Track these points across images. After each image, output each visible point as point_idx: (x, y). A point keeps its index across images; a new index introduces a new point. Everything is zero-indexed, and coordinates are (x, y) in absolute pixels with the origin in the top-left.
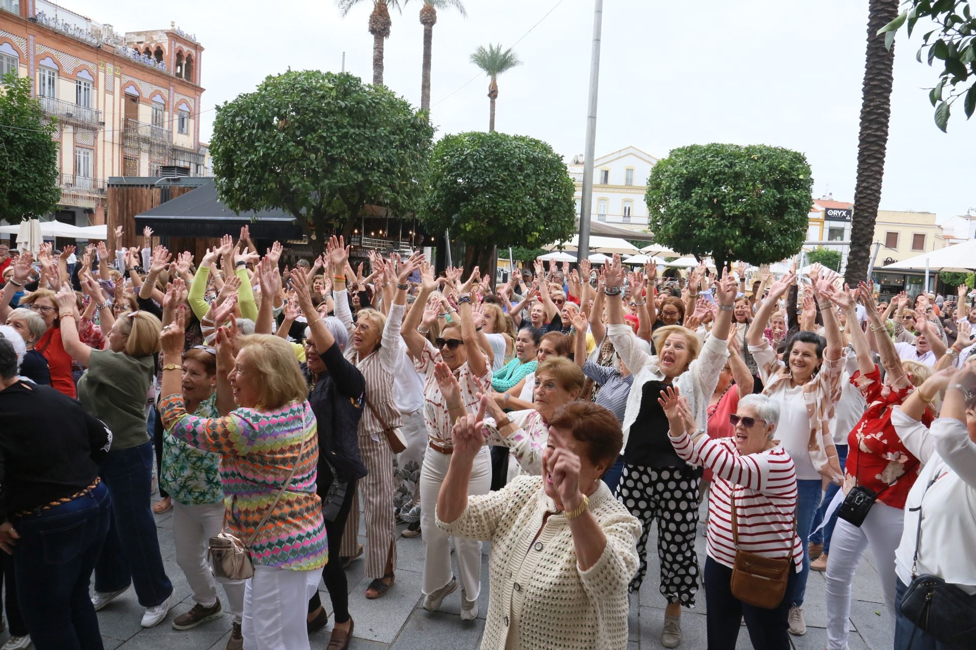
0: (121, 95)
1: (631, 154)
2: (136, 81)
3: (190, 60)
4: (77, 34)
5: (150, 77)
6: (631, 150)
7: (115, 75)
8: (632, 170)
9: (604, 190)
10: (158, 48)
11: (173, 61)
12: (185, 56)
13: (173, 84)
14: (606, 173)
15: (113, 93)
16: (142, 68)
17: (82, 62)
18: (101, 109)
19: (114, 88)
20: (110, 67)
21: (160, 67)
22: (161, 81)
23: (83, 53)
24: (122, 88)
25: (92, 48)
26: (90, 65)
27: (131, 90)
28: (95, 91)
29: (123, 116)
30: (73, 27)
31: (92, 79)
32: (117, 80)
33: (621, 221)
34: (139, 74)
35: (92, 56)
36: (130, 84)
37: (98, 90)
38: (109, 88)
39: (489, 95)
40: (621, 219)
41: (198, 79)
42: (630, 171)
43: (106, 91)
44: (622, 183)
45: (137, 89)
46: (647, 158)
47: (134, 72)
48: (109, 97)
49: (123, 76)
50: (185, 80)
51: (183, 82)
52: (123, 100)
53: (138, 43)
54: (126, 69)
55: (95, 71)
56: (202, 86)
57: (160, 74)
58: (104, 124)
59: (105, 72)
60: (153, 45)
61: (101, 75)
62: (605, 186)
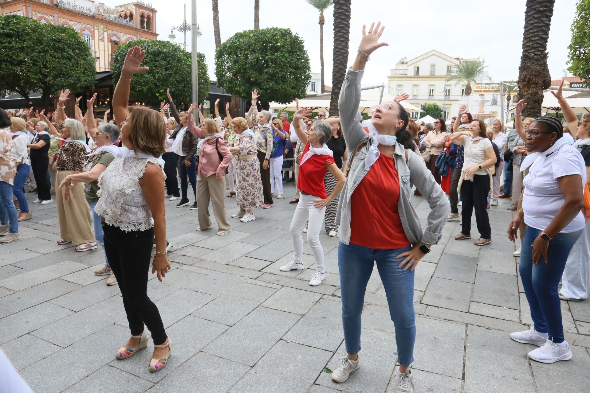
0: (108, 41)
1: (433, 55)
2: (117, 33)
3: (149, 18)
4: (81, 10)
5: (124, 30)
6: (434, 53)
7: (104, 31)
8: (434, 65)
9: (416, 79)
10: (131, 13)
11: (138, 20)
12: (146, 16)
13: (139, 33)
14: (418, 68)
15: (103, 41)
16: (120, 25)
17: (84, 25)
18: (97, 50)
19: (104, 38)
20: (101, 27)
21: (131, 24)
22: (132, 32)
23: (85, 20)
24: (108, 38)
25: (90, 17)
26: (89, 27)
27: (114, 38)
28: (93, 41)
29: (110, 53)
30: (78, 7)
31: (91, 34)
32: (106, 33)
33: (428, 99)
34: (118, 29)
35: (90, 22)
36: (113, 35)
37: (94, 40)
38: (101, 38)
39: (319, 23)
40: (427, 98)
41: (154, 29)
42: (433, 66)
43: (99, 40)
44: (428, 74)
45: (118, 37)
46: (444, 57)
47: (115, 28)
48: (101, 43)
49: (109, 31)
50: (146, 30)
51: (145, 31)
52: (110, 44)
53: (121, 11)
54: (110, 27)
55: (92, 30)
56: (157, 33)
57: (131, 28)
58: (98, 58)
59: (98, 30)
60: (128, 12)
61: (96, 32)
62: (417, 76)
